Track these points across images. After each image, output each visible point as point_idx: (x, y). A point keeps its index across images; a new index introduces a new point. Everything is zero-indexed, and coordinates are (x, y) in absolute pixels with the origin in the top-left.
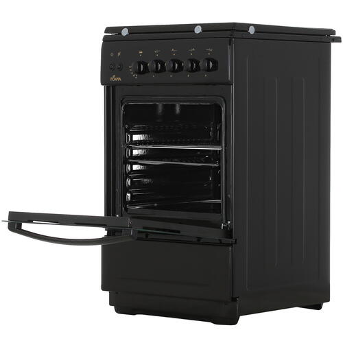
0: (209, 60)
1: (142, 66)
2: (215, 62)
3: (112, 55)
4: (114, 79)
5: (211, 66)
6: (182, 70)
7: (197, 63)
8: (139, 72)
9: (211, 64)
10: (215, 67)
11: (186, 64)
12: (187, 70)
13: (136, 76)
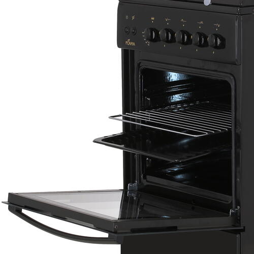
0: (216, 36)
1: (154, 33)
2: (222, 39)
3: (127, 17)
4: (130, 43)
5: (219, 43)
6: (191, 43)
7: (206, 38)
8: (151, 40)
9: (219, 40)
10: (223, 46)
11: (195, 38)
12: (196, 44)
13: (148, 43)
